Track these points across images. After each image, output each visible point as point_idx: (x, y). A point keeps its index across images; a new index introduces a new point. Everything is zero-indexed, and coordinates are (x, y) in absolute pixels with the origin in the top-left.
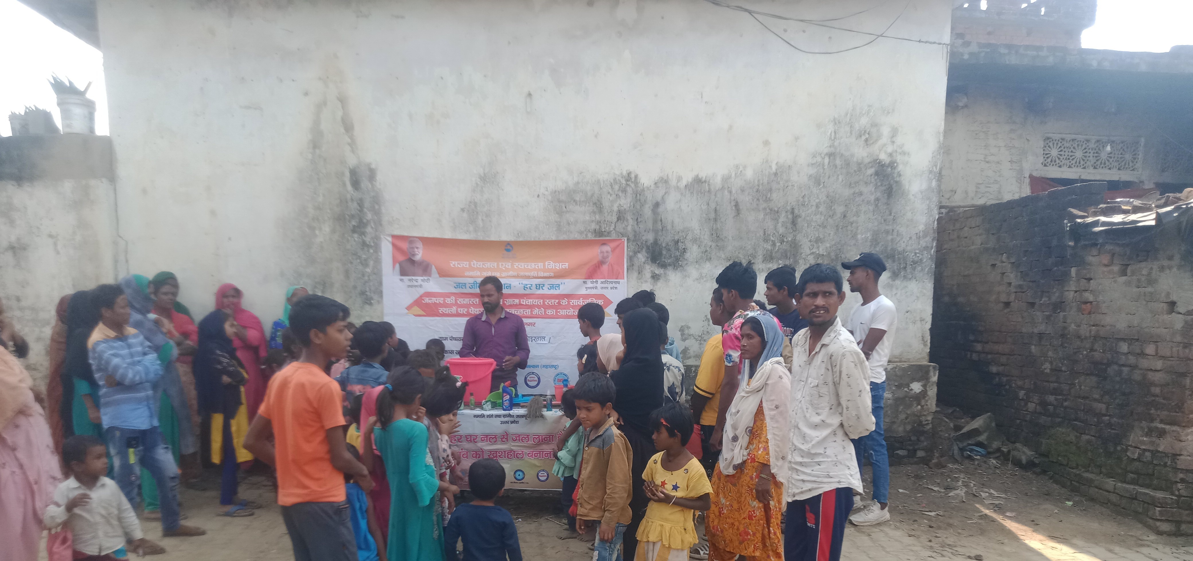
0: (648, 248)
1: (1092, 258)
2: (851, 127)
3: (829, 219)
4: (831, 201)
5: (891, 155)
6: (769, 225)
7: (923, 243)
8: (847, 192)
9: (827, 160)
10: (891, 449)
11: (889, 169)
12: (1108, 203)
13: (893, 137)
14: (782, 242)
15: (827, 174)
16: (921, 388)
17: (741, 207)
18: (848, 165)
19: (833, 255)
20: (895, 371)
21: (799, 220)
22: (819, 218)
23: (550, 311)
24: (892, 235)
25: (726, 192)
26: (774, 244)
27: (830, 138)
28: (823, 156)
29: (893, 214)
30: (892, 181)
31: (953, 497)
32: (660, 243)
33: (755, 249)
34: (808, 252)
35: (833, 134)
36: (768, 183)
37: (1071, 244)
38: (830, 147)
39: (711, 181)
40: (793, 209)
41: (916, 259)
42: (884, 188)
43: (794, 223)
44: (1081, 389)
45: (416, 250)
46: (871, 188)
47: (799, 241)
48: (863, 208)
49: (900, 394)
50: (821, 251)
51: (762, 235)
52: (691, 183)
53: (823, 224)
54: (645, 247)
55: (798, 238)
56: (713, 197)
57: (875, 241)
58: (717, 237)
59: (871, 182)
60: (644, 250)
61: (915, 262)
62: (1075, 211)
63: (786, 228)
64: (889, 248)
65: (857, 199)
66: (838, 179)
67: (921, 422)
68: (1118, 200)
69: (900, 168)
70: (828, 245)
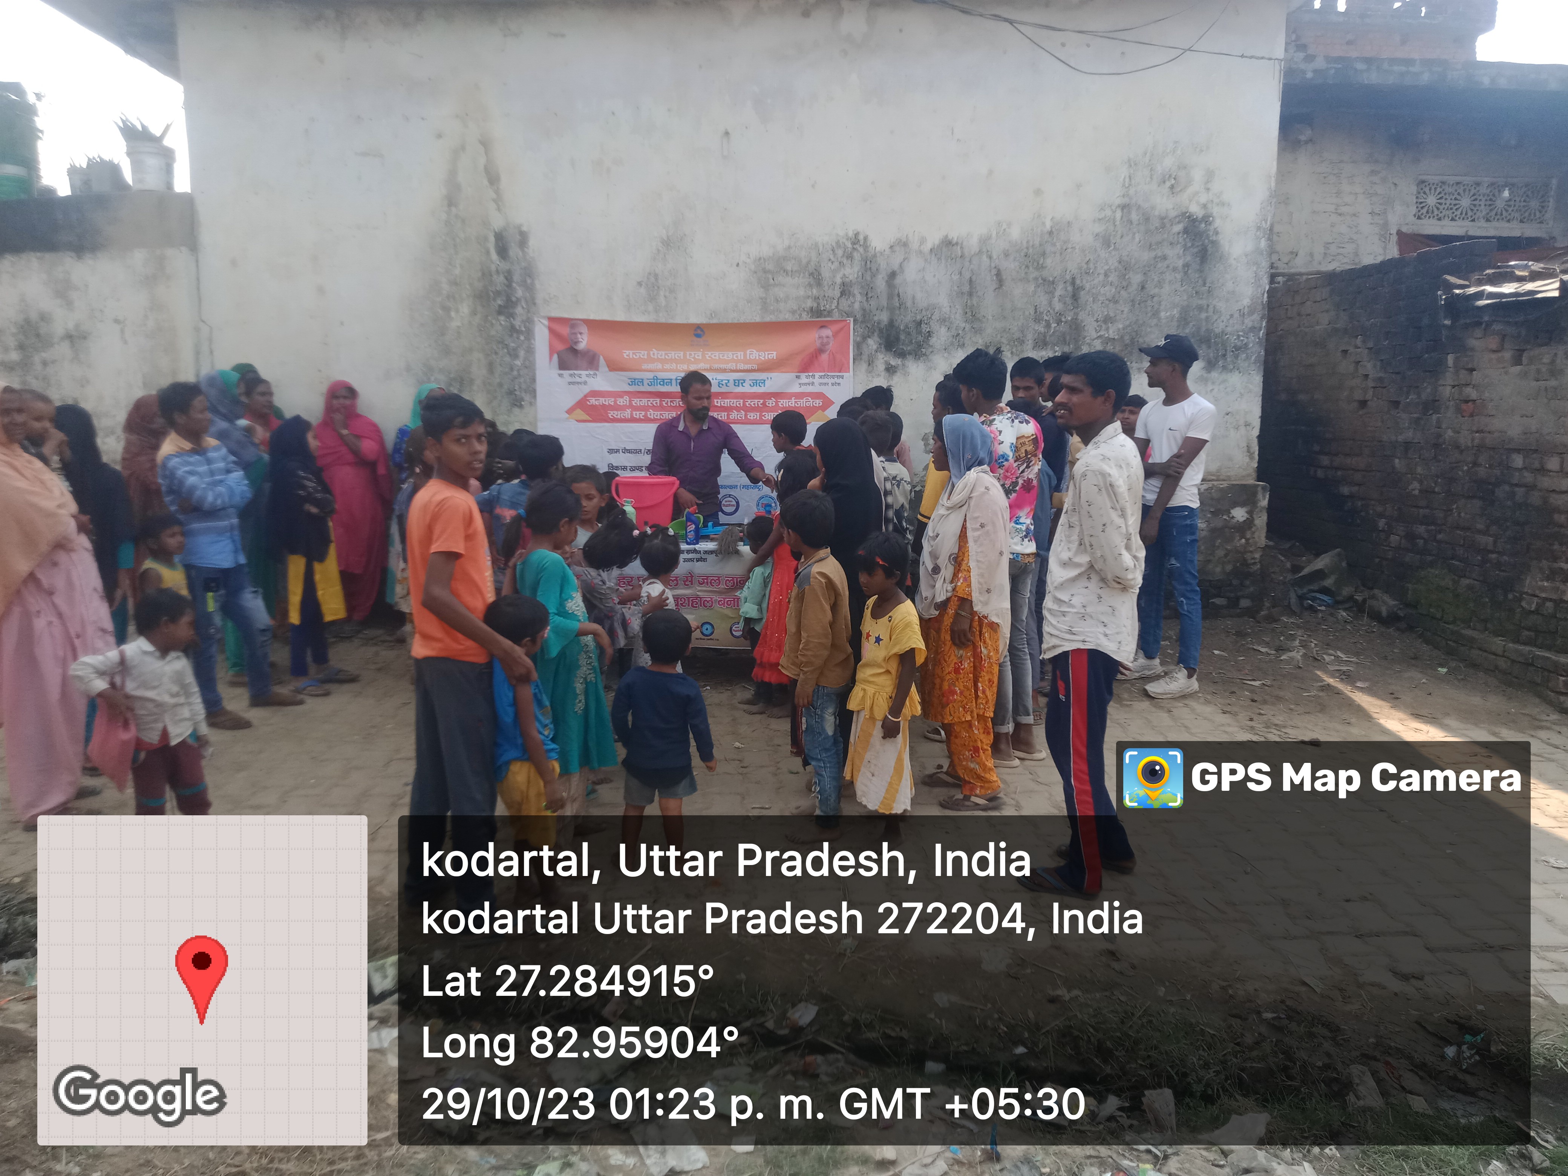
0: (881, 331)
1: (1476, 342)
2: (1151, 170)
3: (1123, 292)
4: (1125, 267)
5: (1205, 206)
6: (1042, 300)
7: (1248, 322)
8: (1146, 256)
9: (1119, 214)
10: (1206, 596)
11: (1203, 225)
12: (1499, 267)
13: (1207, 182)
14: (1059, 322)
15: (1119, 232)
16: (1246, 515)
17: (1004, 277)
18: (1147, 219)
19: (1127, 339)
20: (1210, 493)
21: (1082, 293)
22: (1109, 291)
23: (752, 414)
24: (1207, 312)
25: (985, 258)
26: (1048, 325)
27: (1124, 185)
28: (1114, 208)
29: (1208, 285)
30: (1206, 241)
31: (1288, 662)
32: (897, 324)
33: (1022, 332)
34: (1094, 335)
35: (1127, 180)
36: (1041, 245)
37: (1447, 322)
38: (1123, 196)
39: (965, 244)
40: (1074, 279)
41: (1239, 344)
42: (1196, 250)
43: (1075, 297)
44: (1459, 516)
45: (579, 336)
46: (1179, 250)
47: (1082, 321)
48: (1168, 276)
49: (1218, 523)
50: (1112, 333)
51: (1032, 312)
52: (939, 246)
53: (1113, 297)
54: (877, 331)
55: (1080, 318)
56: (967, 264)
57: (1184, 319)
58: (973, 316)
59: (1178, 243)
60: (876, 334)
61: (1237, 348)
62: (1452, 279)
63: (1065, 303)
64: (1203, 329)
65: (1160, 265)
66: (1133, 238)
67: (1245, 560)
68: (1512, 263)
69: (1218, 223)
70: (1121, 326)
